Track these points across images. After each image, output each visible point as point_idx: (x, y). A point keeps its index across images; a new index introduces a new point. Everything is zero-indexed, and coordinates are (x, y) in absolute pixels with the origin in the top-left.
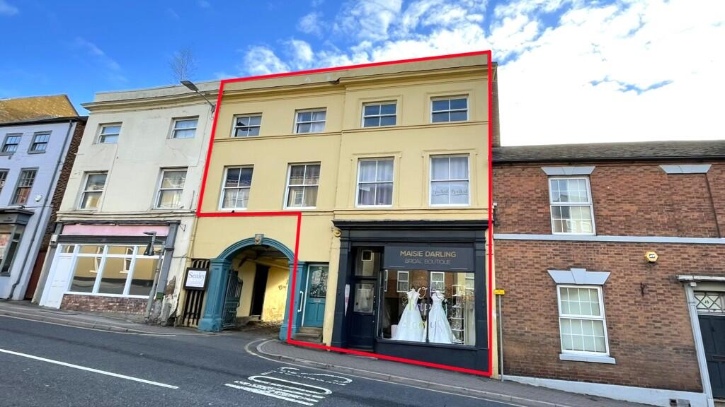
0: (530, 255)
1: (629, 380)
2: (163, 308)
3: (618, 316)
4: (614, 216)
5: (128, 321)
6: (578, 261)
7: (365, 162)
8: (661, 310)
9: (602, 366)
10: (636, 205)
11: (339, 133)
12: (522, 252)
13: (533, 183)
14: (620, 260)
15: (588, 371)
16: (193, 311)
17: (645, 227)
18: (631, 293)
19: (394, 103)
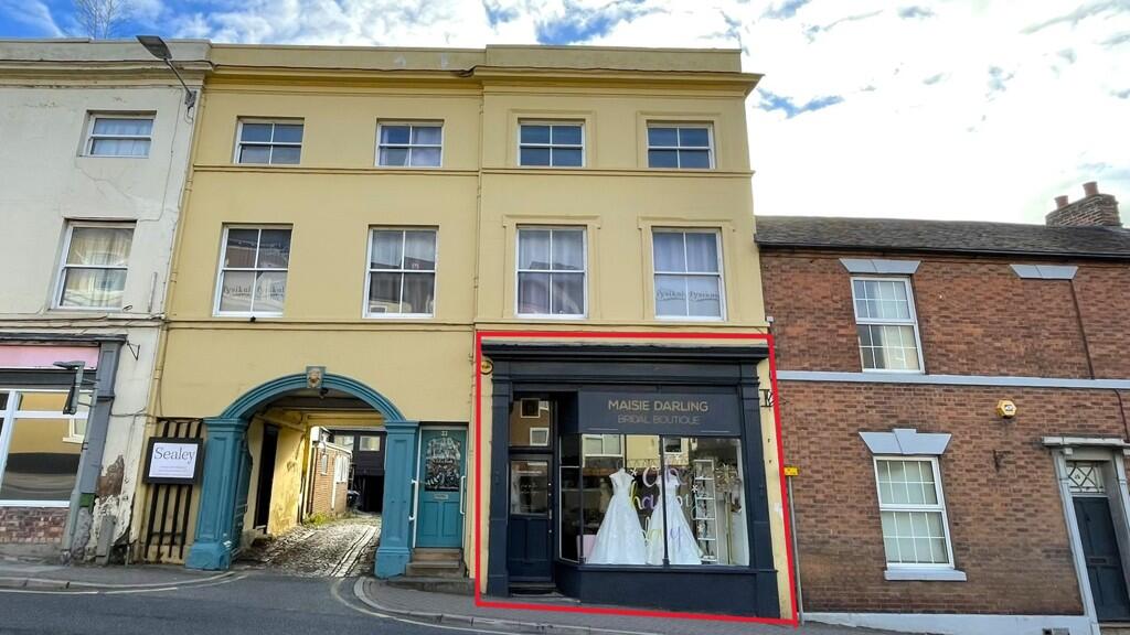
0: (830, 406)
1: (985, 604)
3: (964, 504)
4: (951, 343)
6: (903, 417)
7: (530, 232)
8: (1023, 492)
9: (947, 585)
10: (982, 327)
11: (475, 173)
12: (818, 401)
13: (827, 284)
14: (964, 414)
15: (927, 595)
17: (994, 361)
18: (981, 466)
19: (577, 124)
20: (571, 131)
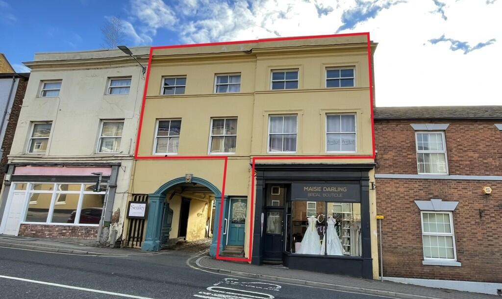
0: (402, 189)
1: (470, 277)
2: (110, 234)
3: (463, 233)
4: (462, 161)
5: (81, 244)
6: (436, 194)
8: (493, 228)
9: (452, 268)
10: (478, 153)
11: (253, 94)
12: (396, 187)
13: (404, 136)
14: (466, 193)
15: (442, 272)
16: (136, 235)
17: (483, 169)
18: (473, 216)
19: (296, 71)
20: (293, 73)
